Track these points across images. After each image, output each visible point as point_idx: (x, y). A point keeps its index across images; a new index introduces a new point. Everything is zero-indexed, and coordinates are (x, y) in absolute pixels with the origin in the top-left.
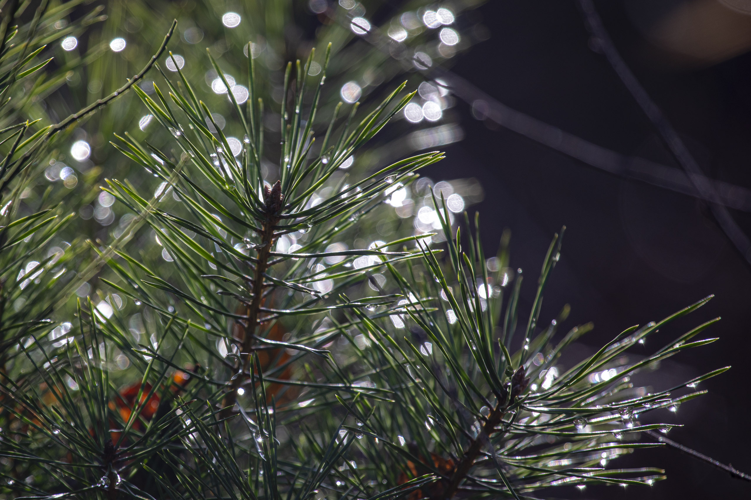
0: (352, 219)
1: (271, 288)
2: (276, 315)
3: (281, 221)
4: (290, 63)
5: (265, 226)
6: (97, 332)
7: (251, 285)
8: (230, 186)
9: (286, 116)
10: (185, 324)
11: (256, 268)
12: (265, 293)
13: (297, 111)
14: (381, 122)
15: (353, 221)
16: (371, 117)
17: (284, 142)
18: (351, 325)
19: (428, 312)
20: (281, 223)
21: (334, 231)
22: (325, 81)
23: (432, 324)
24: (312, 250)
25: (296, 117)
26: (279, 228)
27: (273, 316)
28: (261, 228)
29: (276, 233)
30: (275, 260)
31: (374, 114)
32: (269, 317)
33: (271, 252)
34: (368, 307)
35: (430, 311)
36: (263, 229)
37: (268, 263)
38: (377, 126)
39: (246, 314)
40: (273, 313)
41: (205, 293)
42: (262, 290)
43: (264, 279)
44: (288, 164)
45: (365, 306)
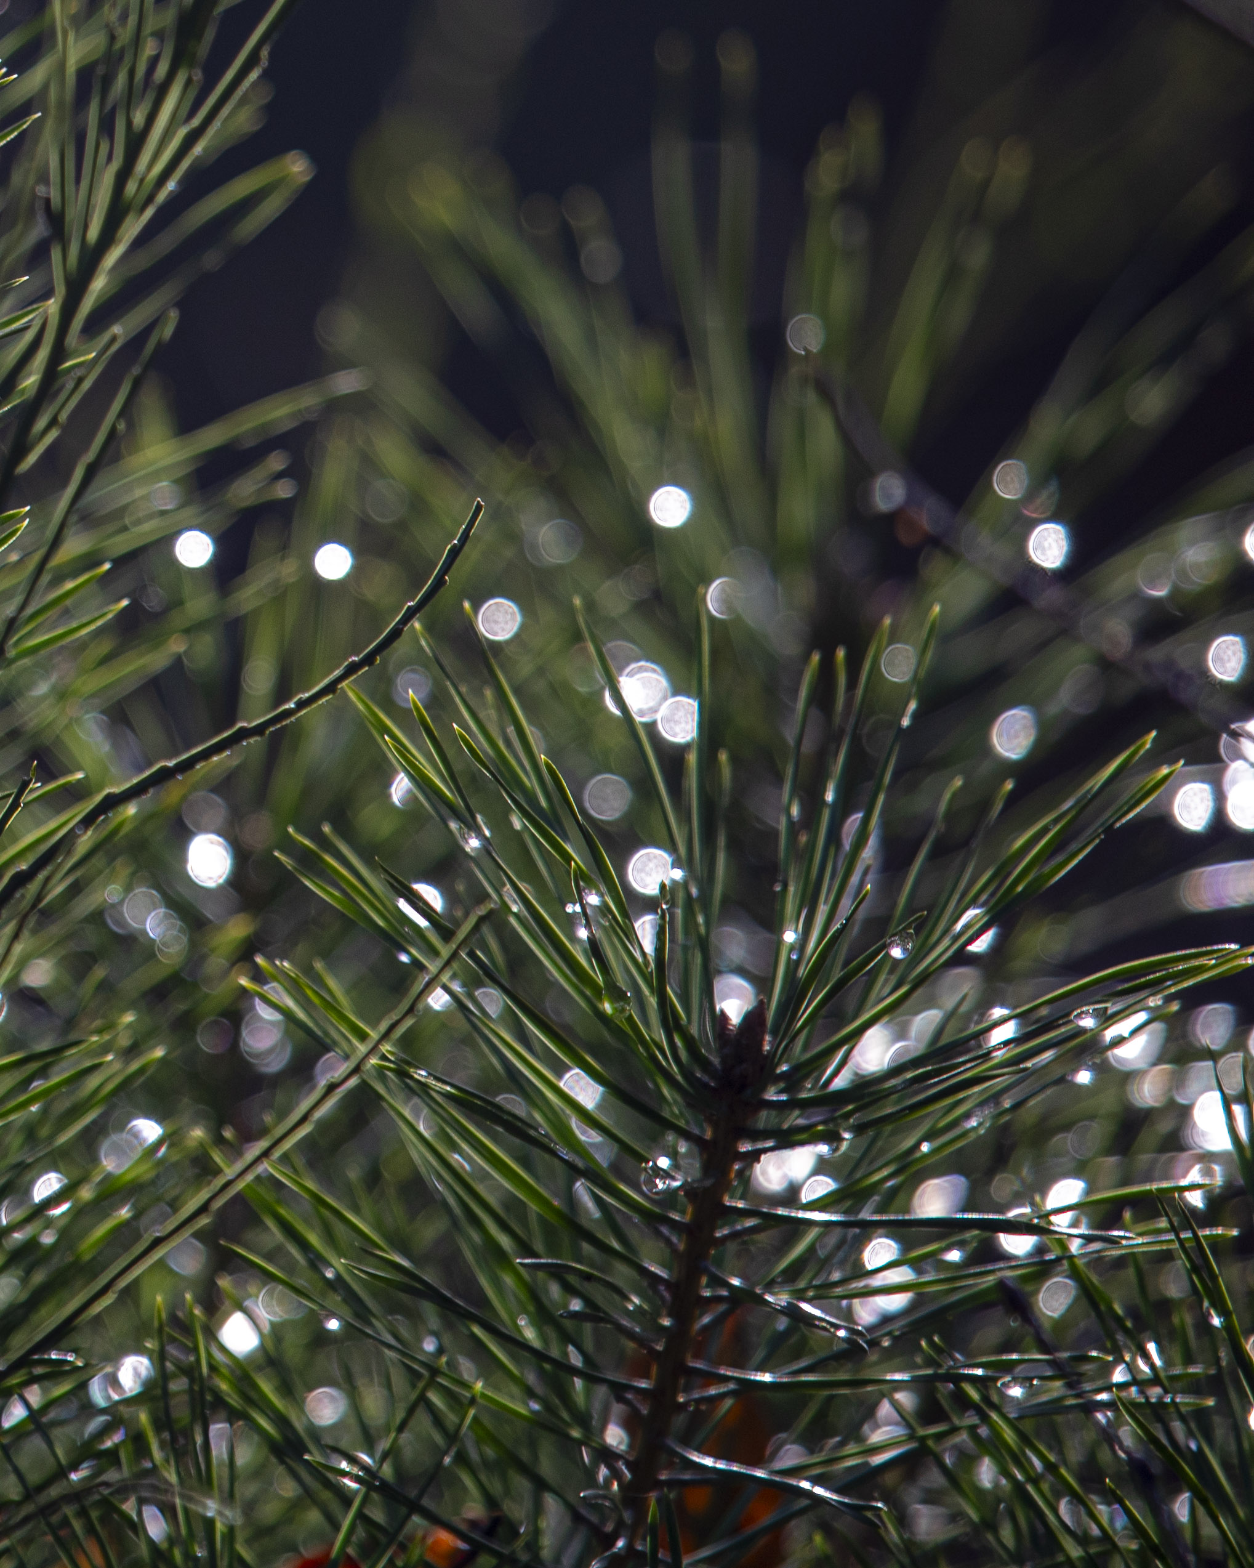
0: (973, 1123)
1: (722, 1308)
2: (732, 1386)
3: (764, 1114)
4: (816, 658)
5: (716, 1127)
6: (209, 1398)
7: (667, 1295)
8: (617, 1005)
9: (795, 811)
10: (468, 1395)
11: (681, 1247)
12: (706, 1320)
13: (830, 797)
14: (1074, 846)
15: (974, 1129)
16: (1045, 831)
17: (785, 886)
18: (954, 1430)
19: (1183, 1409)
20: (764, 1119)
21: (918, 1155)
22: (916, 716)
23: (1193, 1446)
24: (848, 1204)
25: (826, 816)
26: (756, 1135)
27: (723, 1389)
28: (703, 1130)
29: (745, 1147)
30: (739, 1227)
31: (1056, 821)
32: (713, 1391)
33: (728, 1204)
34: (1003, 1384)
35: (1190, 1409)
36: (708, 1135)
37: (718, 1235)
38: (1060, 858)
39: (646, 1376)
40: (727, 1379)
41: (531, 1308)
42: (698, 1312)
43: (704, 1280)
44: (792, 948)
45: (996, 1379)
